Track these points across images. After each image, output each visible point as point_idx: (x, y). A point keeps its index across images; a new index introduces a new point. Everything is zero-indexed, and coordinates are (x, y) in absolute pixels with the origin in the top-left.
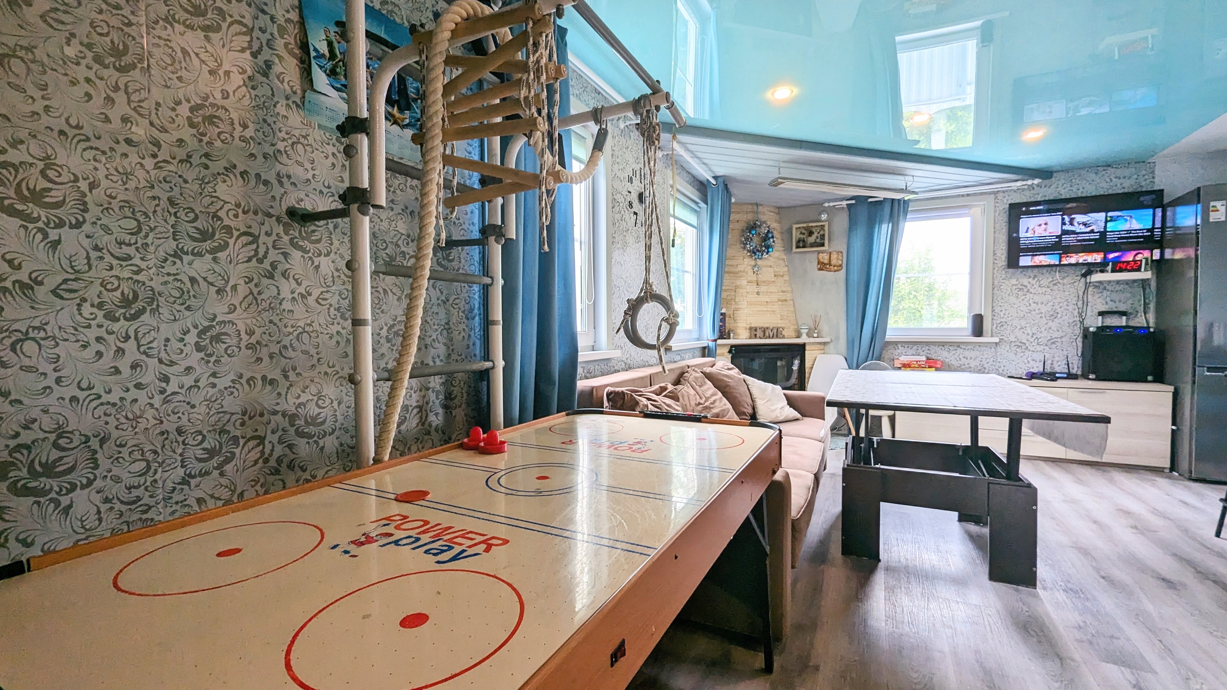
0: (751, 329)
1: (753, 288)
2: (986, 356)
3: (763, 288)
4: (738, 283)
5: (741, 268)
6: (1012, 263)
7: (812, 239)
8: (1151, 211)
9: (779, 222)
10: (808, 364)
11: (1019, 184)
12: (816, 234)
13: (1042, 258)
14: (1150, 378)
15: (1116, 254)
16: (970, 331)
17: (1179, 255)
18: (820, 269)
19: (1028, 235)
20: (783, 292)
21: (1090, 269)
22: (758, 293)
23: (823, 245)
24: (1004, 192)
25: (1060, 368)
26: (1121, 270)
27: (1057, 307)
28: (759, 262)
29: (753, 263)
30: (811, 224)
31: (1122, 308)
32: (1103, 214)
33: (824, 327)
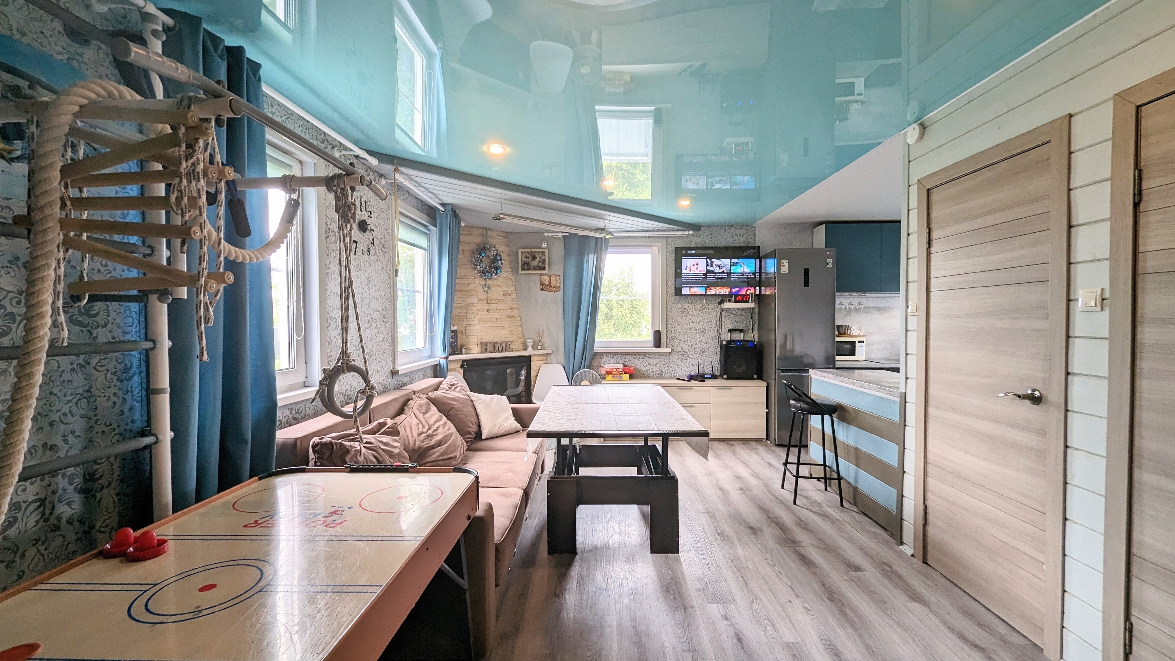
0: (481, 343)
1: (484, 306)
2: (663, 362)
3: (493, 306)
4: (469, 301)
5: (472, 287)
6: (678, 292)
7: (535, 263)
8: (754, 260)
9: (508, 246)
10: (533, 374)
11: (680, 233)
12: (538, 259)
13: (695, 289)
14: (755, 377)
15: (737, 289)
16: (652, 344)
17: (768, 292)
18: (542, 289)
19: (687, 271)
20: (511, 309)
21: (723, 299)
22: (488, 311)
23: (544, 269)
24: (672, 237)
25: (708, 371)
26: (739, 302)
27: (705, 326)
28: (489, 282)
29: (483, 282)
30: (533, 250)
31: (741, 328)
32: (729, 260)
33: (547, 341)
